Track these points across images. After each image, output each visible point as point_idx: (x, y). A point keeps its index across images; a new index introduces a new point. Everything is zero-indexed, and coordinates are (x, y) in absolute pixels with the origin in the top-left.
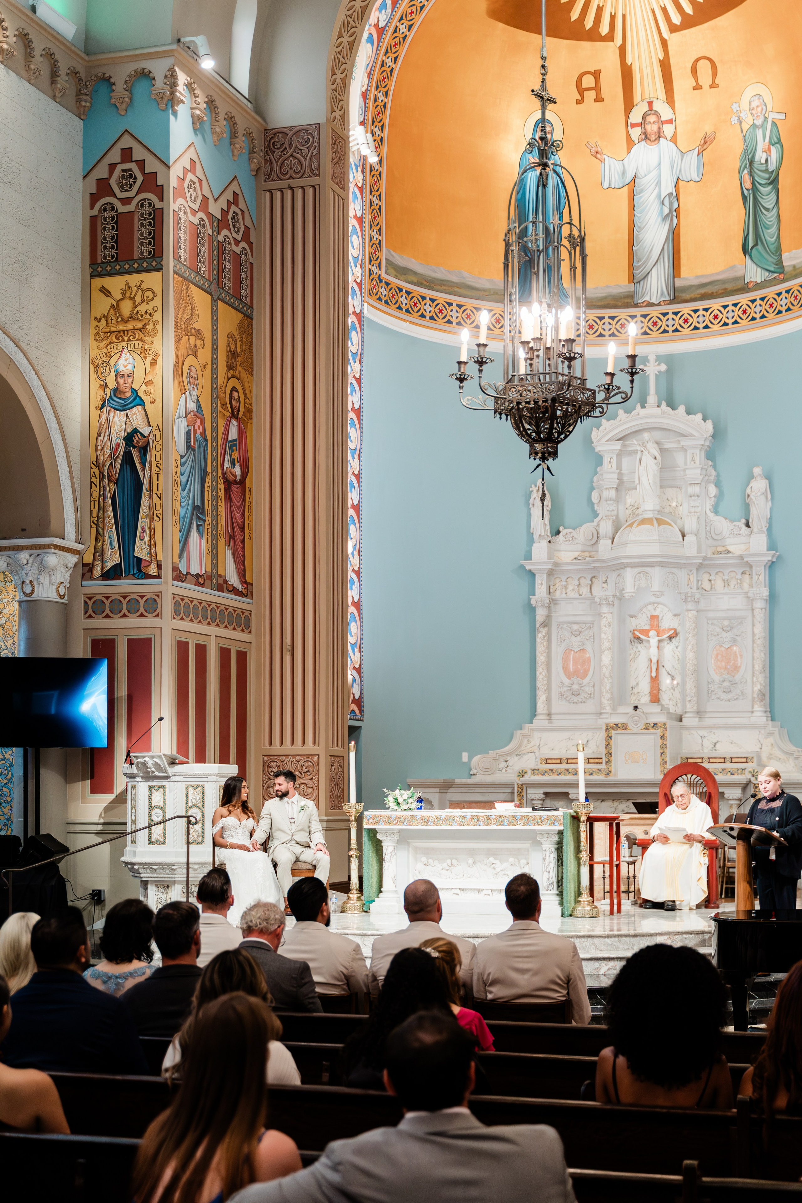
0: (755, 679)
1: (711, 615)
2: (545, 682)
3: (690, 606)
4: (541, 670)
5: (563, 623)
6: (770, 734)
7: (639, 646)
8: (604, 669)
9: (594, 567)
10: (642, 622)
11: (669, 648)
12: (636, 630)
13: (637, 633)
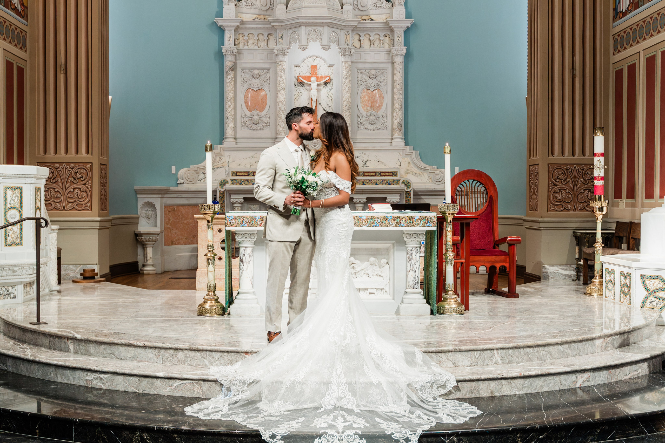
0: (395, 114)
1: (360, 66)
2: (233, 113)
3: (347, 58)
4: (230, 104)
5: (245, 68)
6: (408, 155)
7: (301, 88)
8: (280, 104)
9: (273, 26)
10: (304, 71)
11: (325, 91)
12: (300, 76)
13: (301, 79)
